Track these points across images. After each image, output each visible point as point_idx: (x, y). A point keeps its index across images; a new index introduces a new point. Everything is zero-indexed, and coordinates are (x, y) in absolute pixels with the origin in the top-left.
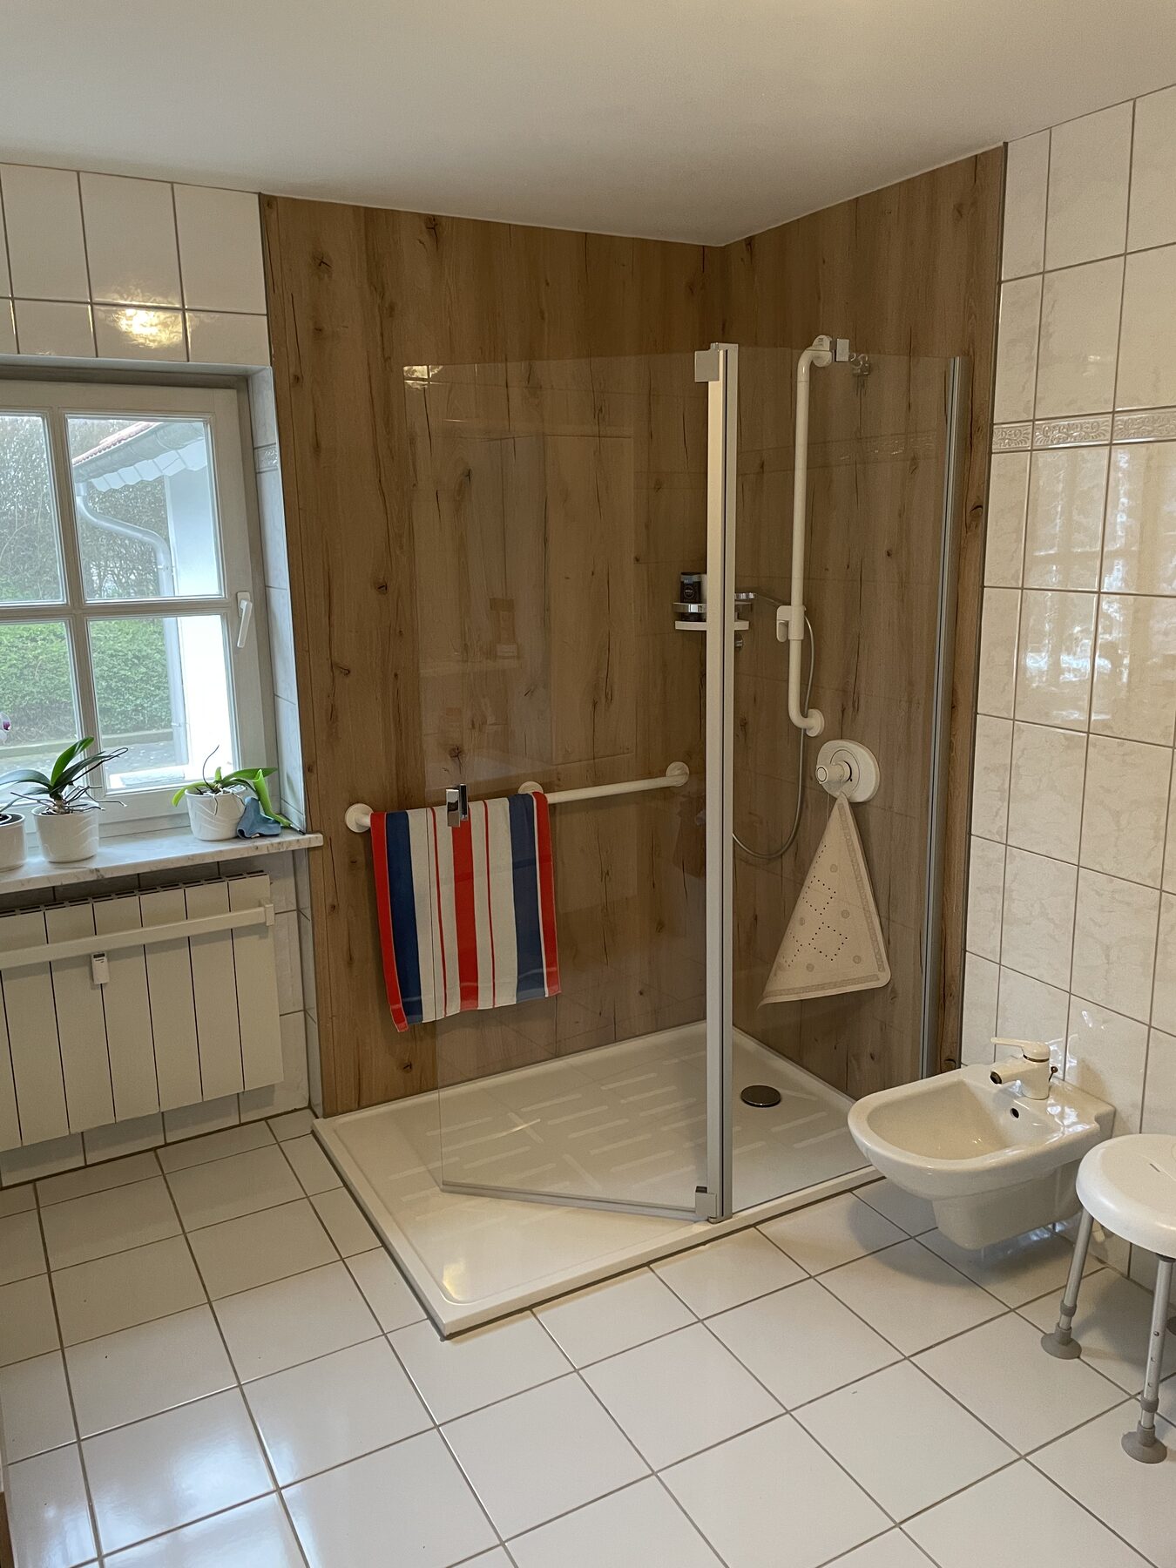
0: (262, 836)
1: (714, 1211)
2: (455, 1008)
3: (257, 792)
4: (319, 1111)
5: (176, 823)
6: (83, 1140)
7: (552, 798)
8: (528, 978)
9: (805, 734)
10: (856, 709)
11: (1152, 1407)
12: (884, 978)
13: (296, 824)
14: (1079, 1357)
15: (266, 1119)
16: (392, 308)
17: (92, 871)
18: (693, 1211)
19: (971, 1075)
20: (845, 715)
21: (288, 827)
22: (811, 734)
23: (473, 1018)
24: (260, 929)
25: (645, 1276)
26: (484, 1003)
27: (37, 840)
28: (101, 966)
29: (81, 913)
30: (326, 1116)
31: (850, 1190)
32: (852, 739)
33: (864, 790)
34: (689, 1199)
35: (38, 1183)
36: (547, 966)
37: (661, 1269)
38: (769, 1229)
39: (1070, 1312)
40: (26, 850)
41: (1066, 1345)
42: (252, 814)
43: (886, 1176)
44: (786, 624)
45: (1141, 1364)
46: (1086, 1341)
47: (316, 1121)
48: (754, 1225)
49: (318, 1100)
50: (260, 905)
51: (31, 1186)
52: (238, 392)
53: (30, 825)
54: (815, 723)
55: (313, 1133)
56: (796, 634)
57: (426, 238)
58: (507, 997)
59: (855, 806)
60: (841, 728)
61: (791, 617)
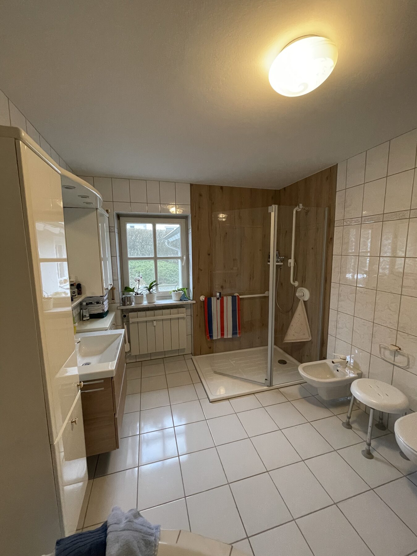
0: (185, 300)
1: (269, 384)
2: (219, 337)
3: (184, 292)
4: (193, 354)
5: (170, 297)
6: (151, 354)
7: (240, 297)
8: (234, 333)
9: (294, 286)
10: (305, 280)
11: (369, 445)
12: (310, 339)
13: (191, 299)
14: (351, 429)
15: (183, 355)
17: (154, 305)
18: (264, 384)
19: (328, 361)
20: (303, 282)
21: (190, 299)
22: (296, 286)
23: (223, 339)
24: (183, 318)
25: (253, 396)
26: (225, 337)
27: (146, 299)
28: (155, 322)
29: (152, 312)
30: (194, 356)
31: (300, 384)
32: (304, 287)
33: (307, 298)
34: (264, 381)
35: (143, 362)
36: (238, 330)
37: (257, 395)
38: (281, 390)
39: (349, 418)
40: (144, 300)
41: (348, 426)
42: (183, 296)
43: (307, 382)
44: (290, 263)
45: (366, 433)
46: (353, 425)
47: (192, 356)
48: (278, 389)
49: (193, 353)
50: (184, 314)
51: (141, 362)
52: (186, 219)
53: (145, 296)
54: (296, 284)
55: (192, 359)
56: (292, 265)
57: (220, 190)
58: (230, 336)
59: (304, 301)
60: (302, 285)
61: (291, 262)
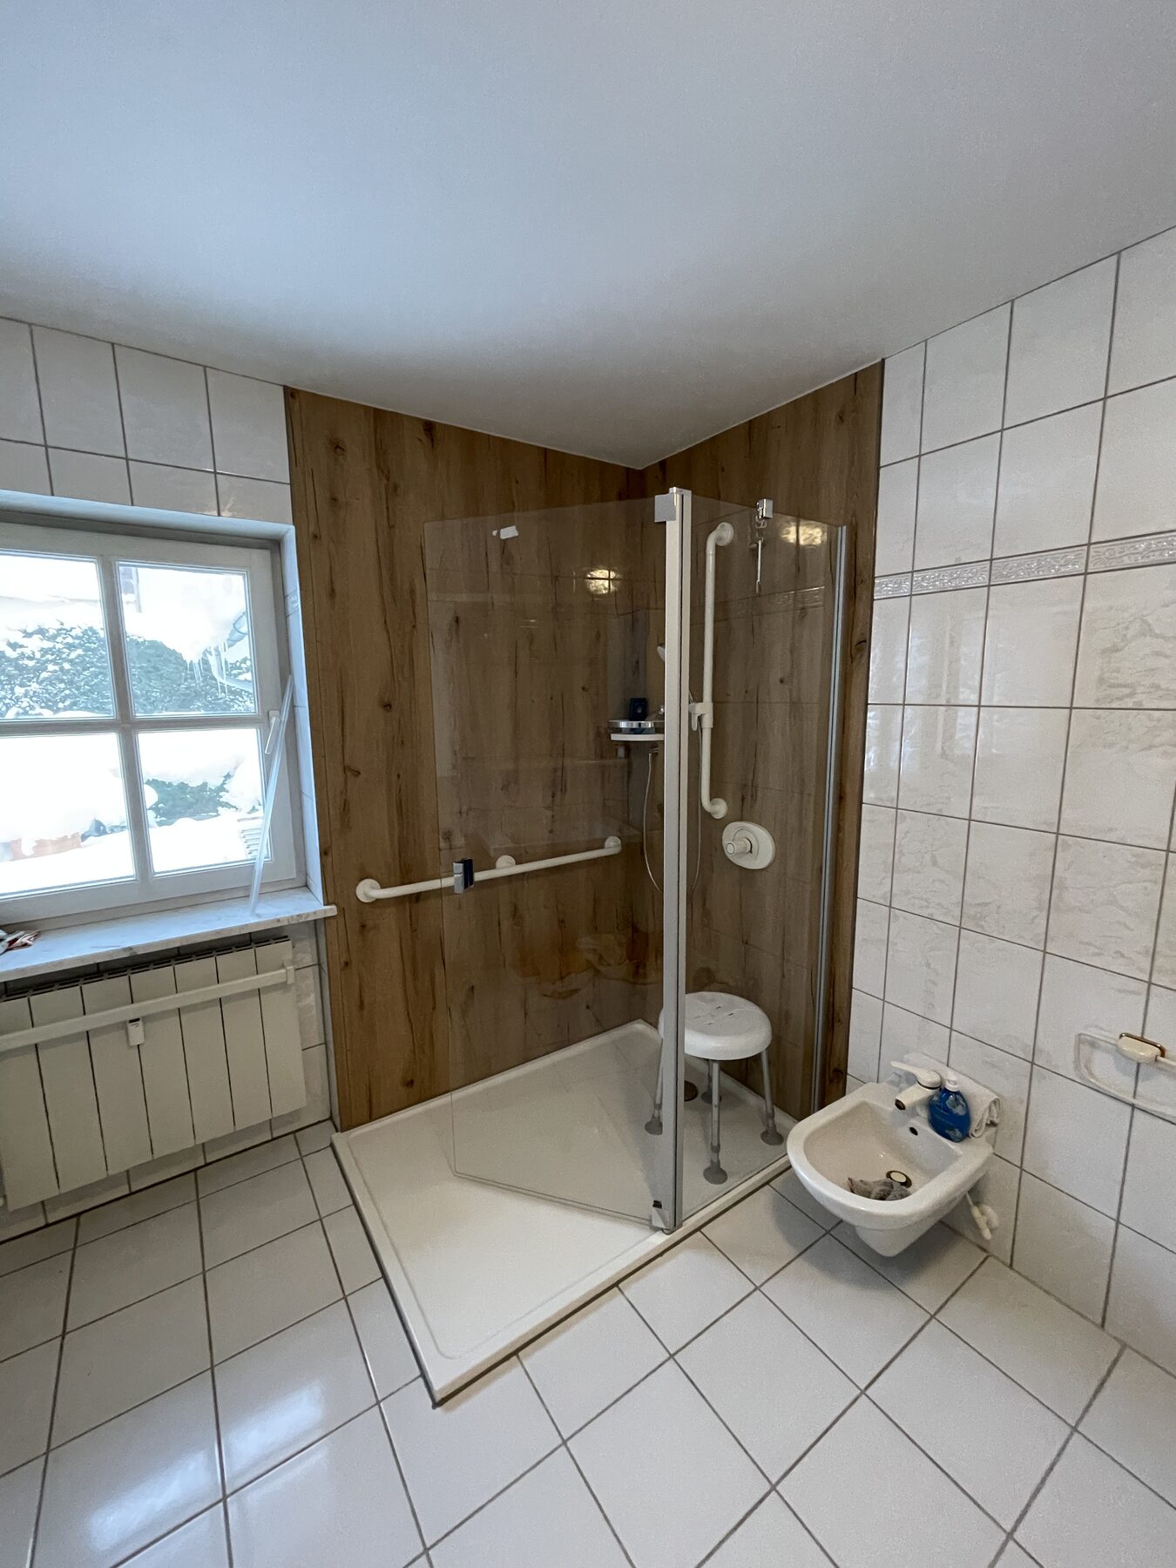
1: (669, 1224)
4: (337, 1123)
6: (128, 1175)
9: (714, 818)
10: (754, 797)
15: (293, 1133)
16: (396, 488)
18: (650, 1220)
20: (745, 803)
22: (718, 817)
24: (283, 986)
25: (614, 1297)
28: (136, 1029)
29: (117, 985)
31: (767, 1183)
32: (751, 821)
33: (763, 859)
35: (81, 1216)
37: (628, 1287)
38: (709, 1231)
47: (335, 1135)
48: (699, 1229)
49: (336, 1115)
50: (283, 966)
52: (271, 553)
54: (720, 809)
55: (332, 1146)
57: (423, 437)
60: (743, 811)
